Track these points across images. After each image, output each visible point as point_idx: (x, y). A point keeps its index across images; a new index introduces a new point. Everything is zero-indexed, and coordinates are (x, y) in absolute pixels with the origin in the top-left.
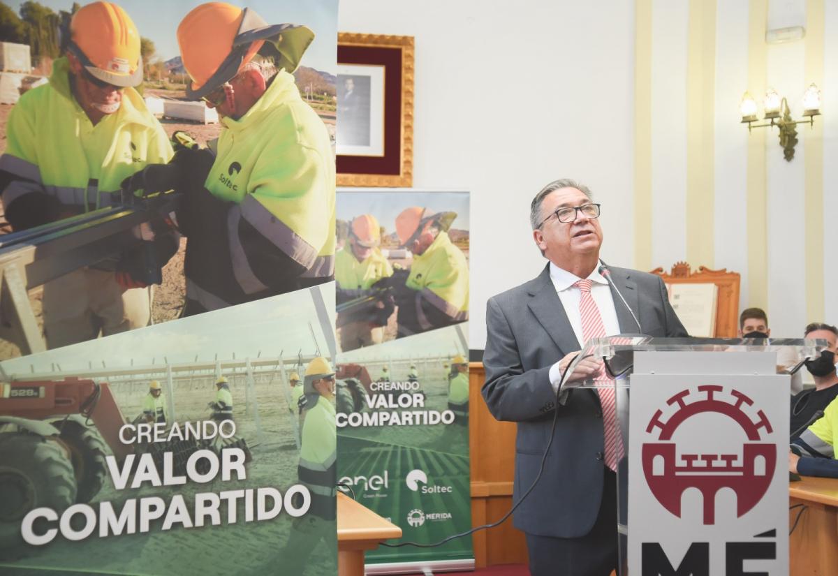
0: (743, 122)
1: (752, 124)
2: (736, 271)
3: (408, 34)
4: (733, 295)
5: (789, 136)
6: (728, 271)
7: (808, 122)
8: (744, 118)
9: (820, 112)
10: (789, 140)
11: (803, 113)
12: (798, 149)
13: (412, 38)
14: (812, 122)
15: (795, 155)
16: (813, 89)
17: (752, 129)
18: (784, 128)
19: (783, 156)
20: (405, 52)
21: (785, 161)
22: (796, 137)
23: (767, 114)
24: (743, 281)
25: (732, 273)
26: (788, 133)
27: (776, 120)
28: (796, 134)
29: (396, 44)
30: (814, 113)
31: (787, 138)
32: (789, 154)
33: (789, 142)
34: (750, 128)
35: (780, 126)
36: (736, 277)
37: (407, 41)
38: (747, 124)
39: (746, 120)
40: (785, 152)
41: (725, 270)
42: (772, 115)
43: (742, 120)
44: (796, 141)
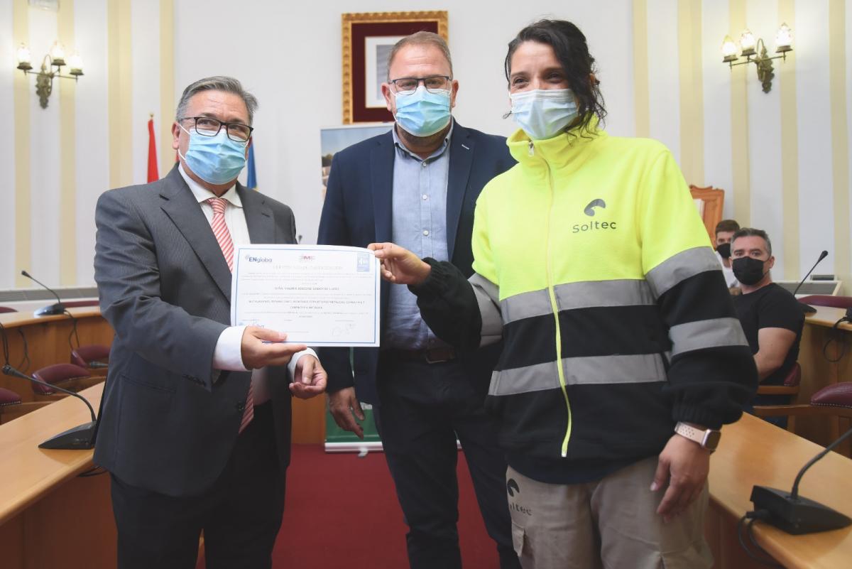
0: (725, 61)
1: (733, 63)
2: (720, 188)
3: (443, 9)
4: (717, 209)
5: (766, 71)
6: (714, 188)
7: (781, 57)
8: (725, 58)
9: (792, 48)
10: (766, 75)
11: (776, 49)
12: (774, 82)
13: (446, 12)
14: (784, 57)
15: (772, 88)
16: (784, 27)
17: (733, 67)
18: (761, 64)
19: (762, 88)
20: (440, 23)
21: (764, 93)
22: (773, 72)
23: (744, 52)
24: (727, 196)
25: (717, 190)
26: (765, 69)
27: (753, 57)
28: (772, 69)
29: (434, 18)
30: (786, 49)
31: (764, 73)
32: (767, 87)
33: (766, 76)
34: (731, 66)
35: (757, 63)
36: (720, 193)
37: (442, 15)
38: (728, 63)
39: (728, 60)
40: (763, 86)
41: (711, 187)
42: (748, 53)
43: (723, 59)
44: (773, 75)
